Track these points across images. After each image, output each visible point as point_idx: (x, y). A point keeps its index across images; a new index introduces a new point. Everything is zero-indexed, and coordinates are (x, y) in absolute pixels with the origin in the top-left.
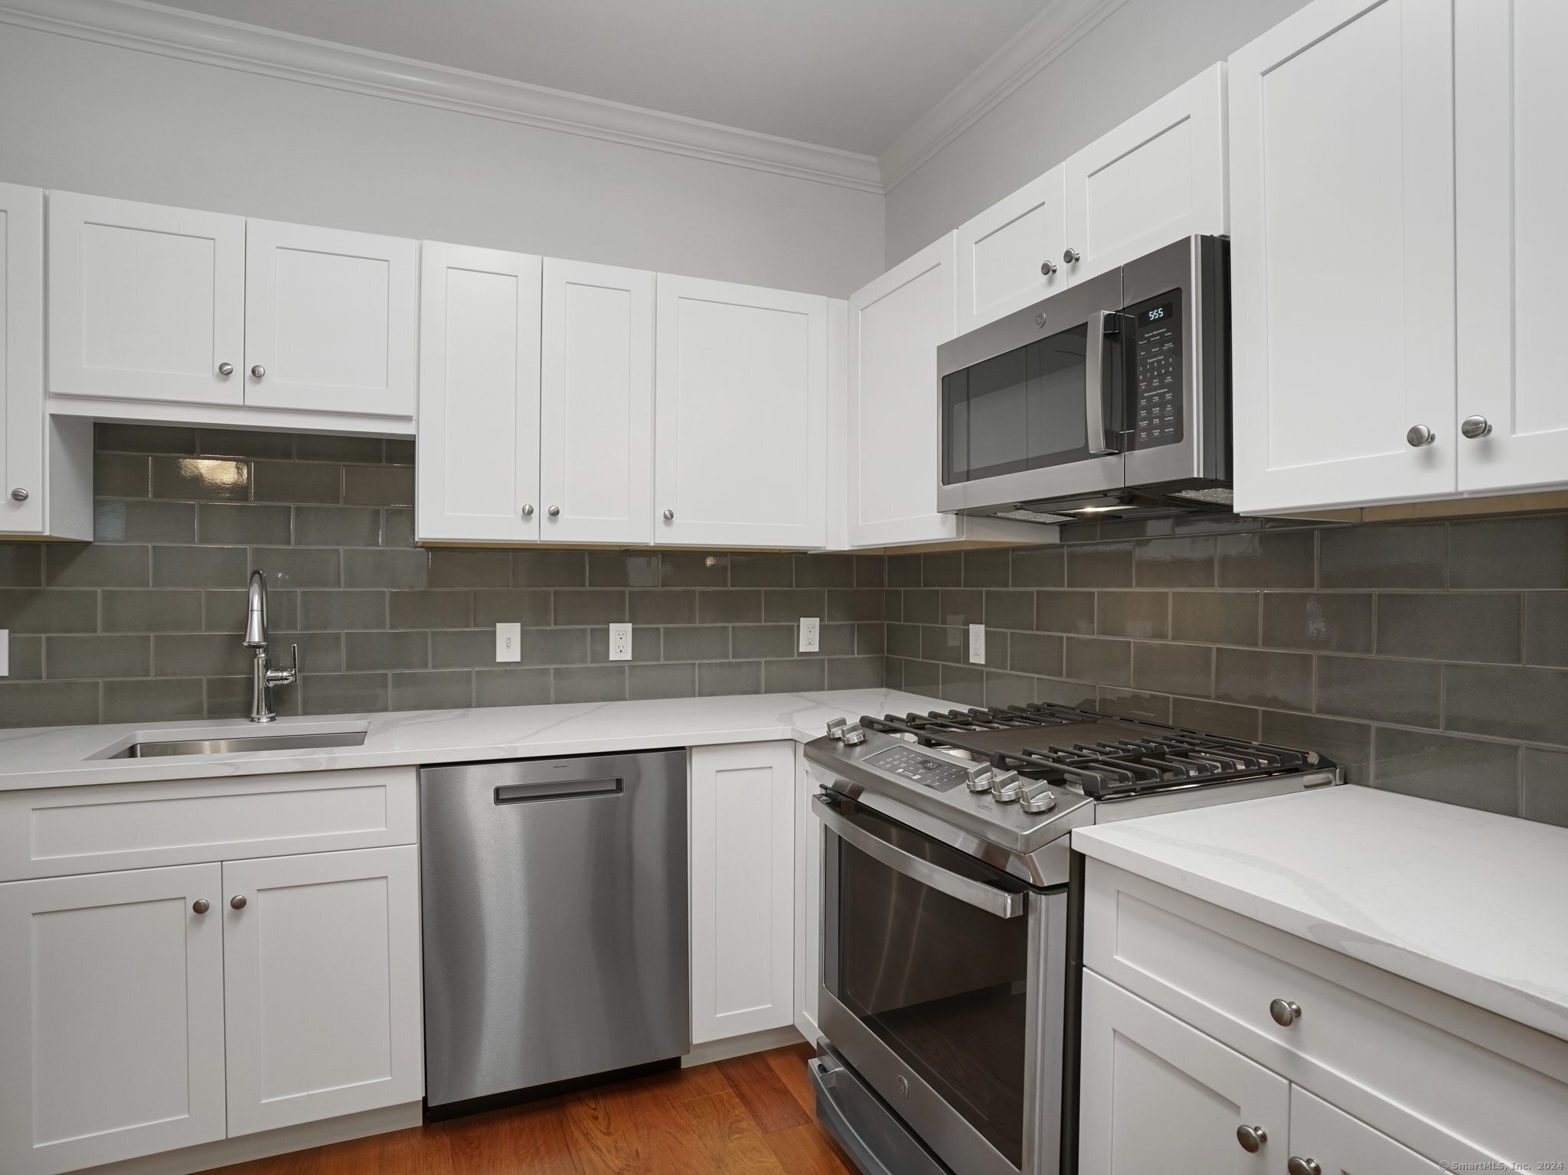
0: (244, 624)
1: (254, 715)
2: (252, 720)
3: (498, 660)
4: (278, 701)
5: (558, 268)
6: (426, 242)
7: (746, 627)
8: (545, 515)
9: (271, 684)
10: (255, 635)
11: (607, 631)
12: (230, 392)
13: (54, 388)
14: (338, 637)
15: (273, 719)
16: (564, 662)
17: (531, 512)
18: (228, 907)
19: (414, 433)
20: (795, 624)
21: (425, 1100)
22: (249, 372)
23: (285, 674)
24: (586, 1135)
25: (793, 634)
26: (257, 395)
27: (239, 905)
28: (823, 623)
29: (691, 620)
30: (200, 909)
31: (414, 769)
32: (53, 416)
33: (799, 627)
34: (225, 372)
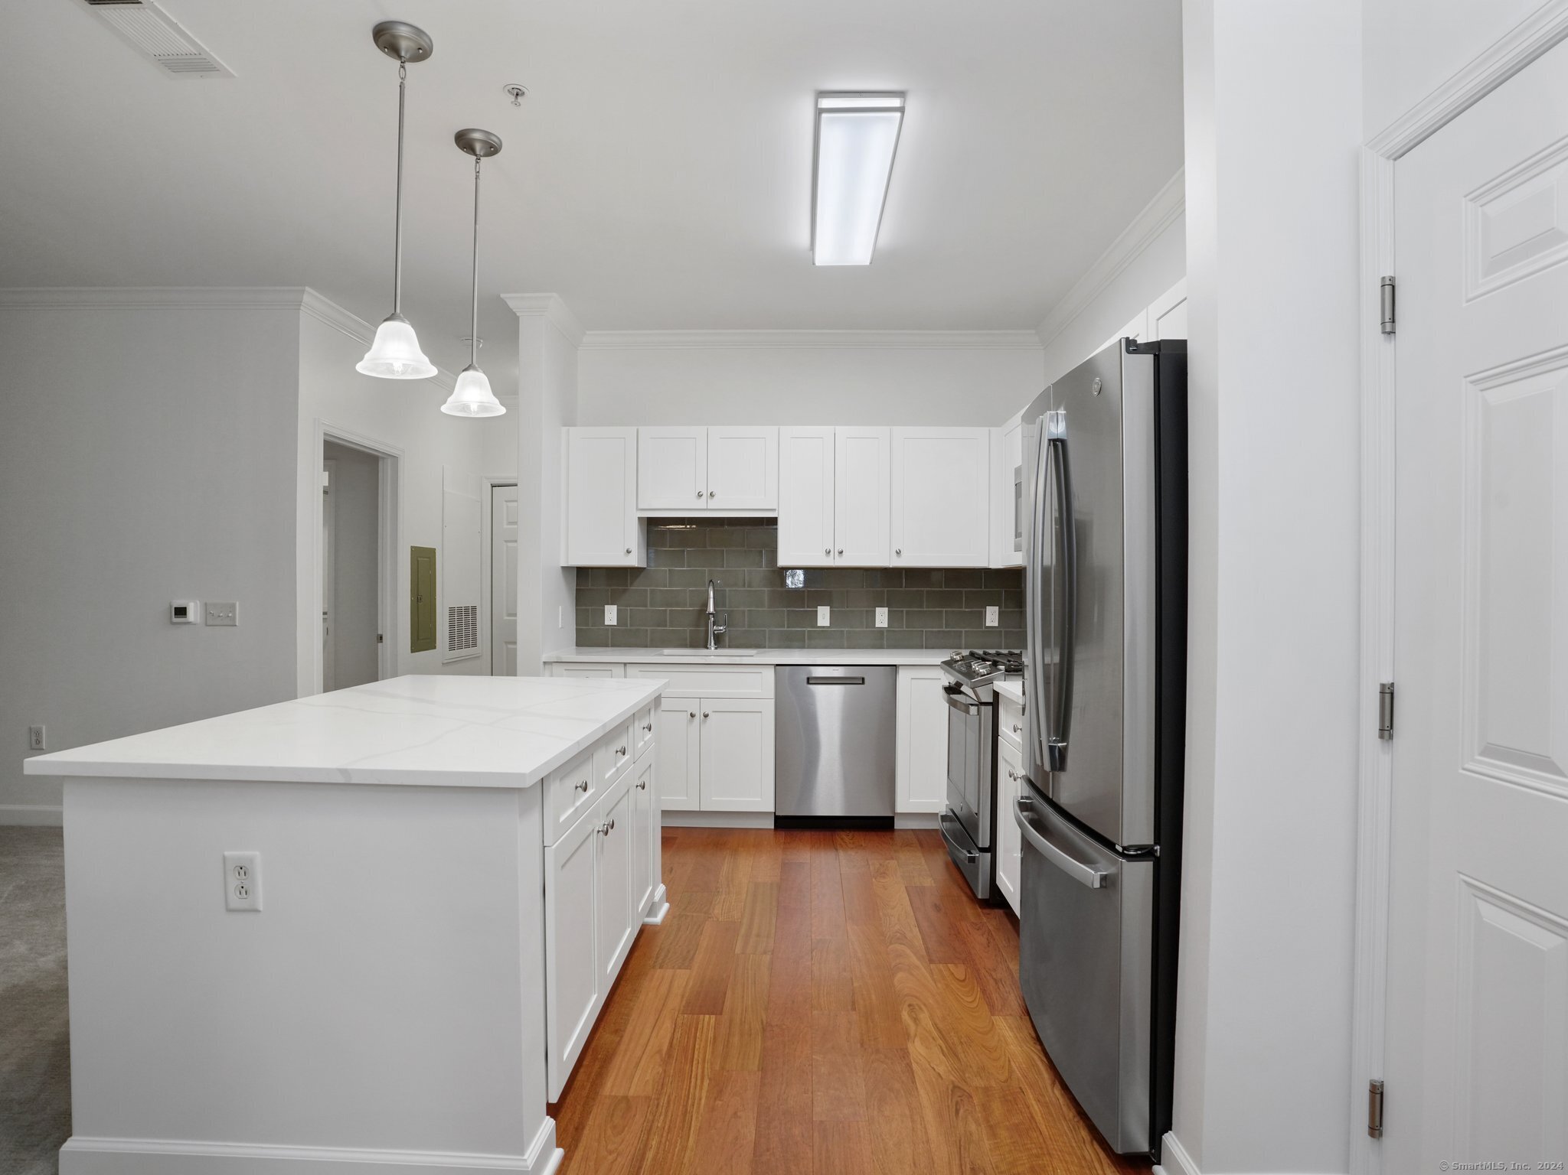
0: (706, 605)
1: (708, 646)
2: (707, 648)
3: (818, 625)
4: (719, 641)
5: (842, 431)
6: (781, 427)
7: (953, 611)
8: (837, 553)
9: (716, 632)
10: (711, 609)
11: (875, 611)
12: (701, 503)
13: (640, 507)
14: (744, 612)
15: (716, 648)
16: (851, 627)
17: (830, 552)
18: (702, 716)
19: (776, 516)
20: (984, 610)
21: (775, 813)
22: (709, 494)
23: (721, 628)
24: (842, 839)
25: (982, 616)
26: (713, 504)
27: (706, 716)
28: (1001, 610)
29: (921, 606)
30: (692, 715)
31: (773, 668)
32: (639, 518)
33: (985, 612)
34: (700, 495)
